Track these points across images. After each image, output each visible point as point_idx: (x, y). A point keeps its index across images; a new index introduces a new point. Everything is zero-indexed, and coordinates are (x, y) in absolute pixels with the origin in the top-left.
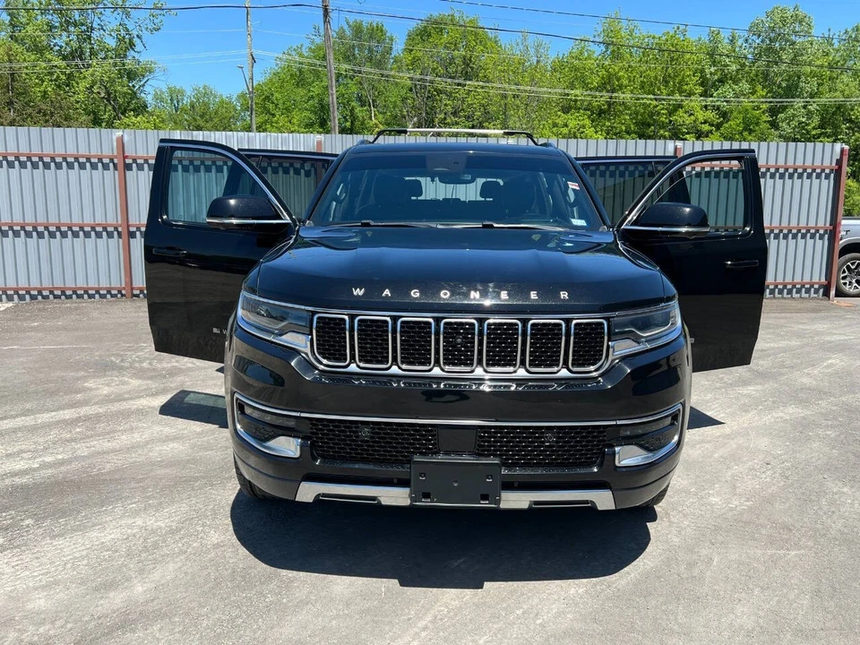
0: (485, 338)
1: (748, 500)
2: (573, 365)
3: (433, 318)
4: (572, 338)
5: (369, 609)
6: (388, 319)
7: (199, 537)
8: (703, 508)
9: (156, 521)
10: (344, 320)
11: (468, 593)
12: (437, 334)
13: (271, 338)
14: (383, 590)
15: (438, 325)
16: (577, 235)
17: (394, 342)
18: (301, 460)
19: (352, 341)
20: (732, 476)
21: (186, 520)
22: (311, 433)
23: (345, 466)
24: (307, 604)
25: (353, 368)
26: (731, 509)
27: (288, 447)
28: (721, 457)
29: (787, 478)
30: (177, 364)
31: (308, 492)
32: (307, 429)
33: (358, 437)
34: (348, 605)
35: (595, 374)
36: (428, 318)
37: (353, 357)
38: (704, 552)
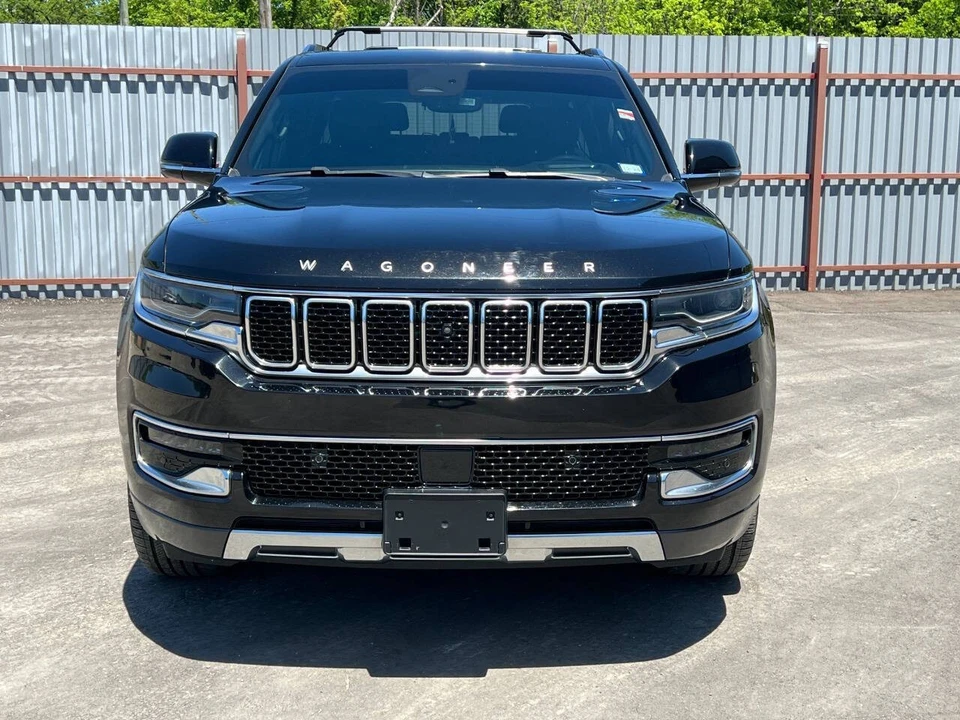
0: (483, 326)
1: (875, 566)
2: (602, 361)
3: (412, 299)
4: (600, 325)
5: (327, 705)
6: (350, 302)
7: (82, 625)
8: (809, 577)
9: (16, 608)
10: (288, 304)
11: (466, 683)
12: (417, 321)
13: (186, 333)
14: (348, 681)
15: (418, 309)
16: (625, 187)
17: (359, 334)
18: (230, 498)
19: (300, 333)
20: (859, 536)
21: (60, 606)
22: (244, 461)
23: (293, 505)
24: (241, 700)
25: (302, 370)
26: (848, 578)
27: (212, 481)
28: (848, 512)
29: (937, 537)
30: (21, 399)
31: (241, 545)
32: (239, 455)
33: (309, 465)
34: (298, 699)
35: (631, 374)
36: (405, 300)
37: (301, 356)
38: (798, 629)
